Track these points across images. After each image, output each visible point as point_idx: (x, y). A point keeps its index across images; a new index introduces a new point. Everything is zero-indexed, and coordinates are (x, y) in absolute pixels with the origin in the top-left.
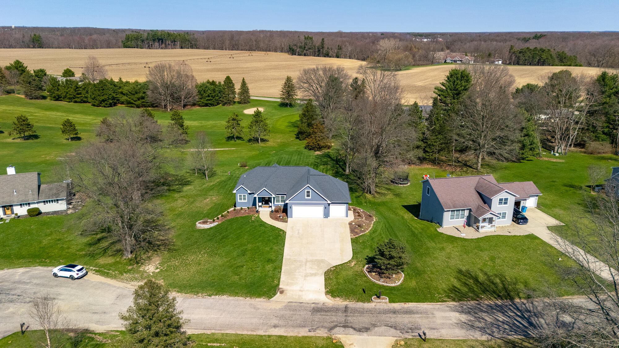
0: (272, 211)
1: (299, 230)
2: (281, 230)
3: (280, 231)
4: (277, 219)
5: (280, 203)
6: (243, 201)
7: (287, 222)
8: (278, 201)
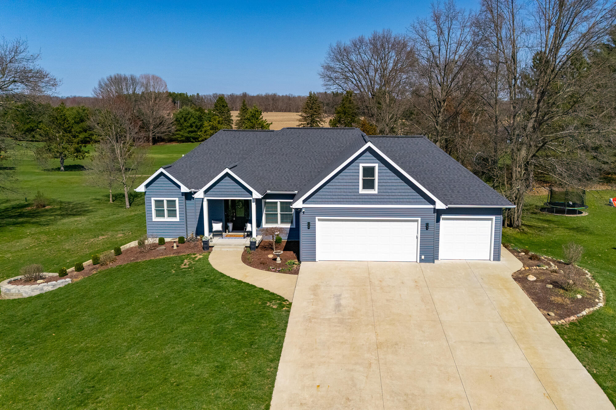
0: (253, 246)
1: (338, 297)
2: (273, 297)
3: (270, 300)
4: (264, 265)
5: (279, 225)
6: (166, 219)
7: (296, 272)
8: (272, 218)
